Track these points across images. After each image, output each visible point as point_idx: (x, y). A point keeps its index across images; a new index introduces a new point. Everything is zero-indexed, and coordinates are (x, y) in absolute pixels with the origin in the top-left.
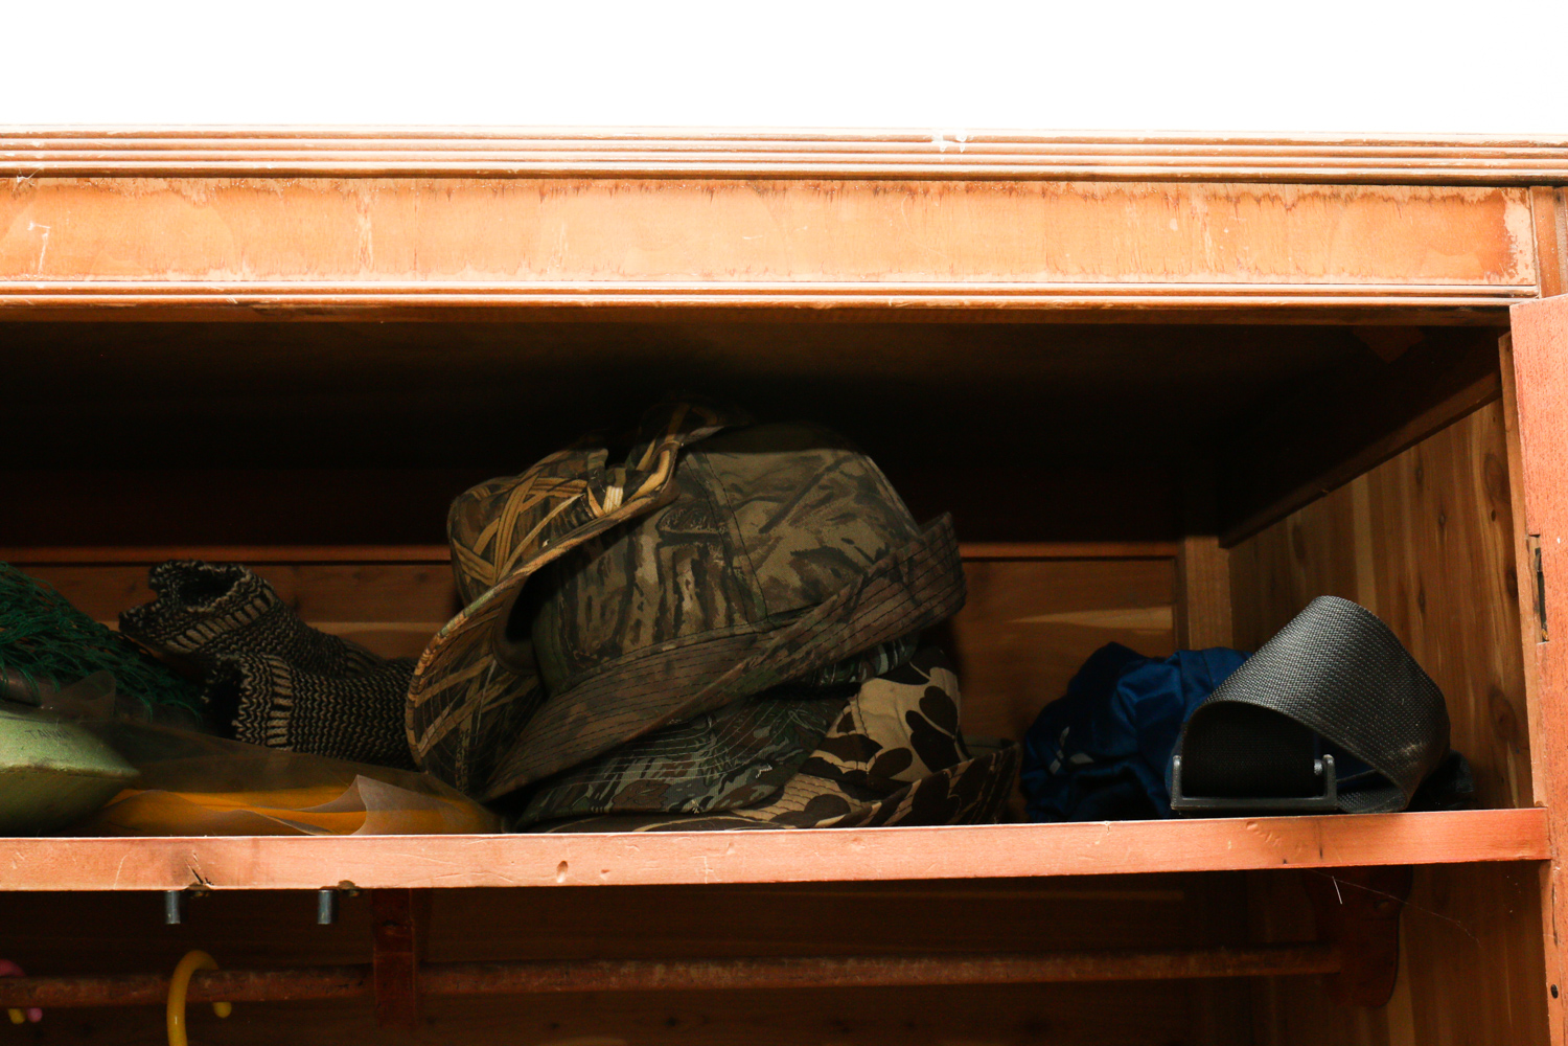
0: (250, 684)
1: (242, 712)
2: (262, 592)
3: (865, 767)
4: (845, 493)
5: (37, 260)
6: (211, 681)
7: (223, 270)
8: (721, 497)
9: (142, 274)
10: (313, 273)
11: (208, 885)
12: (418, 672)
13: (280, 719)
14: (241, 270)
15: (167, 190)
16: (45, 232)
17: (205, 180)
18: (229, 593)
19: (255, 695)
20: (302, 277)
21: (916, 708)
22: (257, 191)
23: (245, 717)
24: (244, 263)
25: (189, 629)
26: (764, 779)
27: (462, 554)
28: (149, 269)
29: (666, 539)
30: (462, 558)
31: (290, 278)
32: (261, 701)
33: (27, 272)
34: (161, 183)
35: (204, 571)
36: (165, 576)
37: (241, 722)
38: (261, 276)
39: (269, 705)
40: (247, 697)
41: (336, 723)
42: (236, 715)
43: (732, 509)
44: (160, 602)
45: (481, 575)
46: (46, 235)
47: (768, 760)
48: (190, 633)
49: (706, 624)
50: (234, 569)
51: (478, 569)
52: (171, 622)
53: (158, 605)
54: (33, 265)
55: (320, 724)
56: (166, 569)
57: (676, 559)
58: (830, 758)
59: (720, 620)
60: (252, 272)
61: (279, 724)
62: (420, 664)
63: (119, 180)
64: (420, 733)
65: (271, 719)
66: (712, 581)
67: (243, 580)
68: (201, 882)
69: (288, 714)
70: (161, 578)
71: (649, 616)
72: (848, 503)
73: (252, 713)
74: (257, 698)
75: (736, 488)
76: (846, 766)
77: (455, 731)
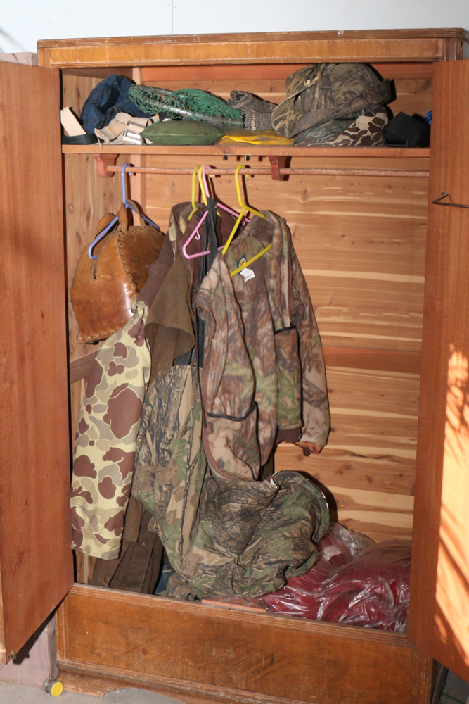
0: (247, 115)
1: (246, 121)
3: (356, 134)
4: (357, 78)
8: (332, 80)
13: (253, 122)
18: (243, 98)
19: (248, 118)
21: (371, 121)
26: (333, 136)
29: (321, 89)
35: (239, 93)
36: (233, 93)
37: (245, 123)
39: (251, 120)
40: (246, 118)
43: (333, 83)
47: (334, 133)
49: (326, 106)
50: (244, 93)
52: (234, 103)
53: (232, 100)
57: (322, 93)
58: (348, 132)
59: (328, 106)
64: (275, 126)
65: (251, 122)
66: (327, 98)
69: (255, 121)
71: (316, 104)
72: (357, 81)
73: (248, 121)
75: (335, 78)
76: (352, 134)
77: (285, 125)
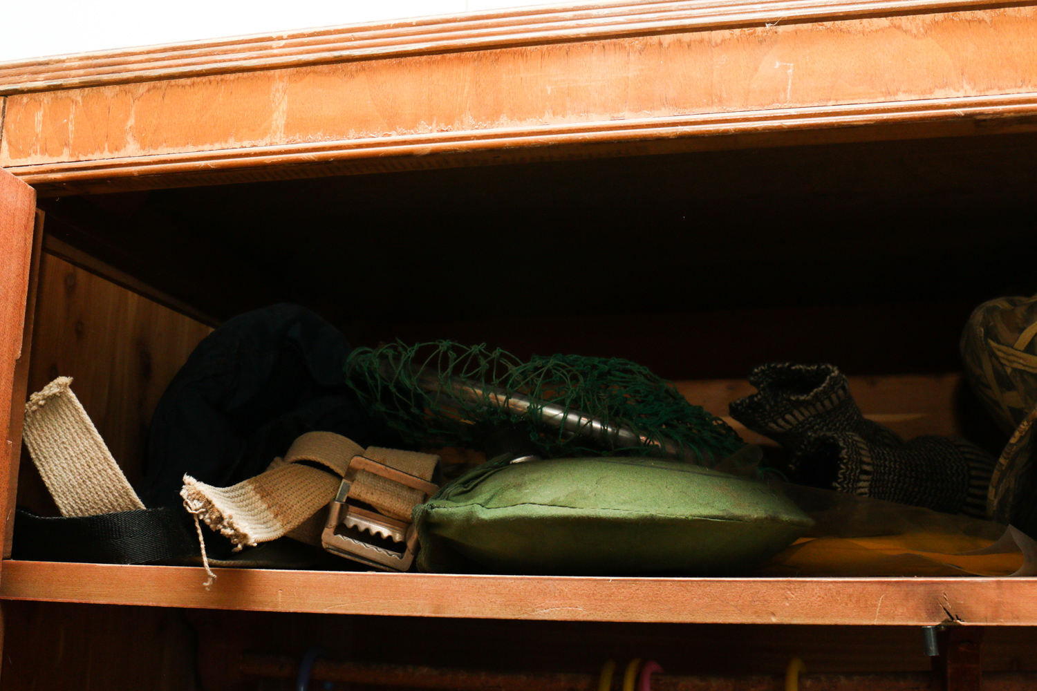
0: (847, 453)
1: (841, 476)
2: (843, 384)
5: (785, 90)
6: (799, 454)
7: (947, 89)
9: (876, 97)
10: (1027, 86)
11: (958, 621)
12: (1013, 441)
13: (864, 481)
14: (962, 87)
15: (890, 27)
16: (789, 69)
17: (921, 17)
18: (824, 385)
19: (850, 463)
20: (1018, 90)
22: (969, 22)
23: (842, 480)
24: (965, 82)
25: (787, 413)
27: (1000, 350)
28: (882, 92)
30: (1000, 354)
31: (1007, 91)
32: (854, 467)
33: (778, 101)
34: (884, 22)
35: (796, 369)
36: (760, 375)
37: (839, 483)
38: (981, 91)
39: (858, 471)
40: (844, 464)
41: (901, 484)
42: (836, 479)
44: (760, 394)
45: (1024, 365)
46: (791, 71)
48: (788, 417)
50: (823, 367)
51: (1021, 361)
52: (776, 408)
53: (759, 397)
54: (782, 96)
55: (889, 485)
56: (762, 370)
60: (973, 89)
61: (864, 486)
62: (1017, 434)
63: (847, 22)
65: (859, 481)
67: (833, 374)
68: (952, 618)
69: (870, 477)
70: (756, 377)
73: (847, 476)
74: (851, 465)
